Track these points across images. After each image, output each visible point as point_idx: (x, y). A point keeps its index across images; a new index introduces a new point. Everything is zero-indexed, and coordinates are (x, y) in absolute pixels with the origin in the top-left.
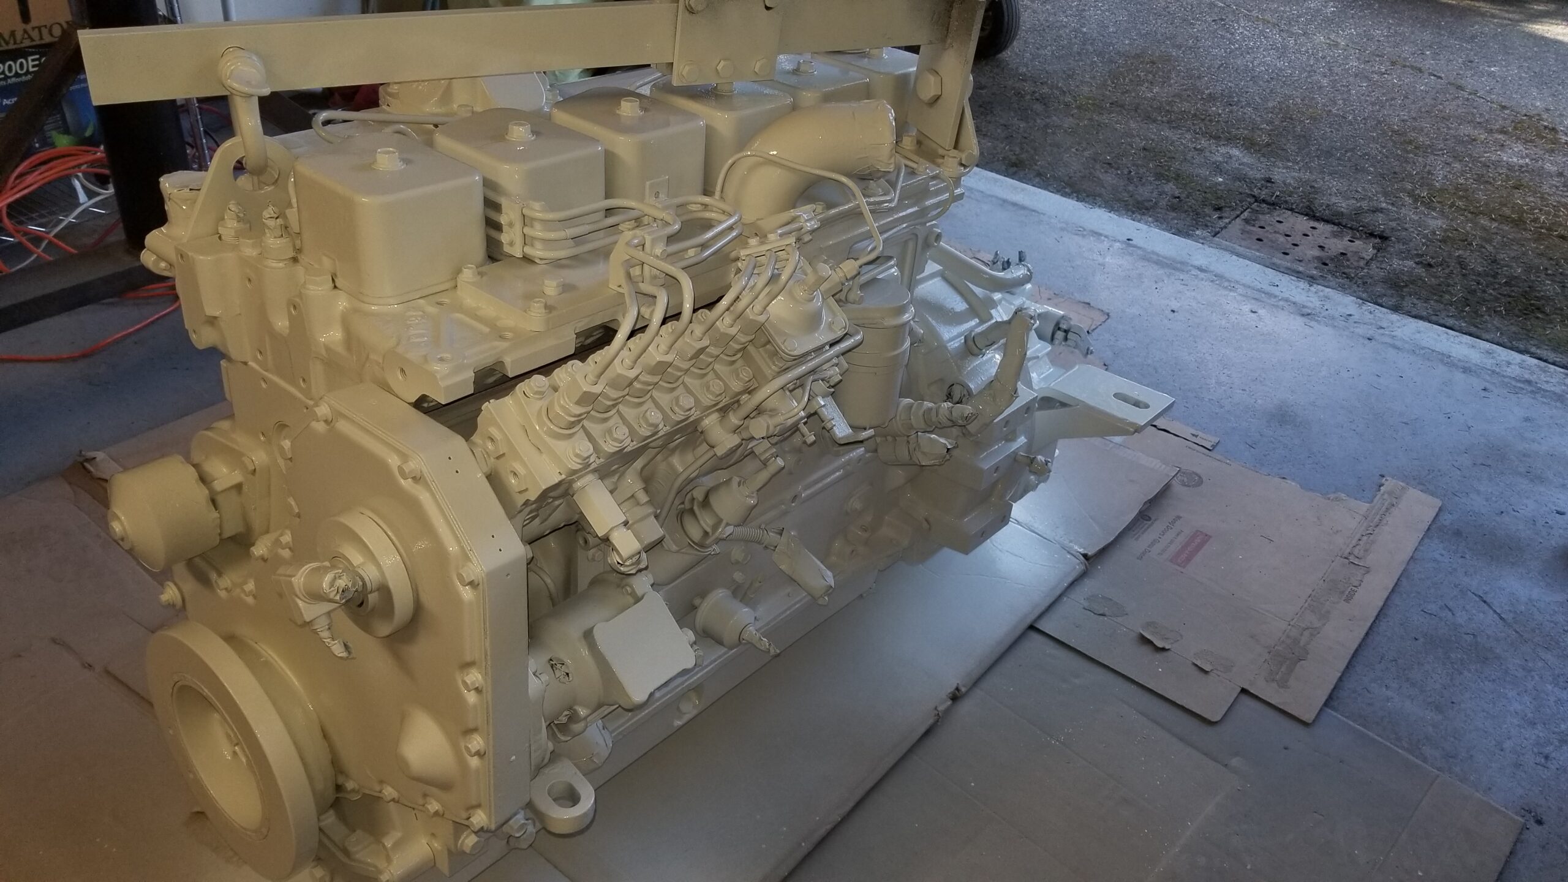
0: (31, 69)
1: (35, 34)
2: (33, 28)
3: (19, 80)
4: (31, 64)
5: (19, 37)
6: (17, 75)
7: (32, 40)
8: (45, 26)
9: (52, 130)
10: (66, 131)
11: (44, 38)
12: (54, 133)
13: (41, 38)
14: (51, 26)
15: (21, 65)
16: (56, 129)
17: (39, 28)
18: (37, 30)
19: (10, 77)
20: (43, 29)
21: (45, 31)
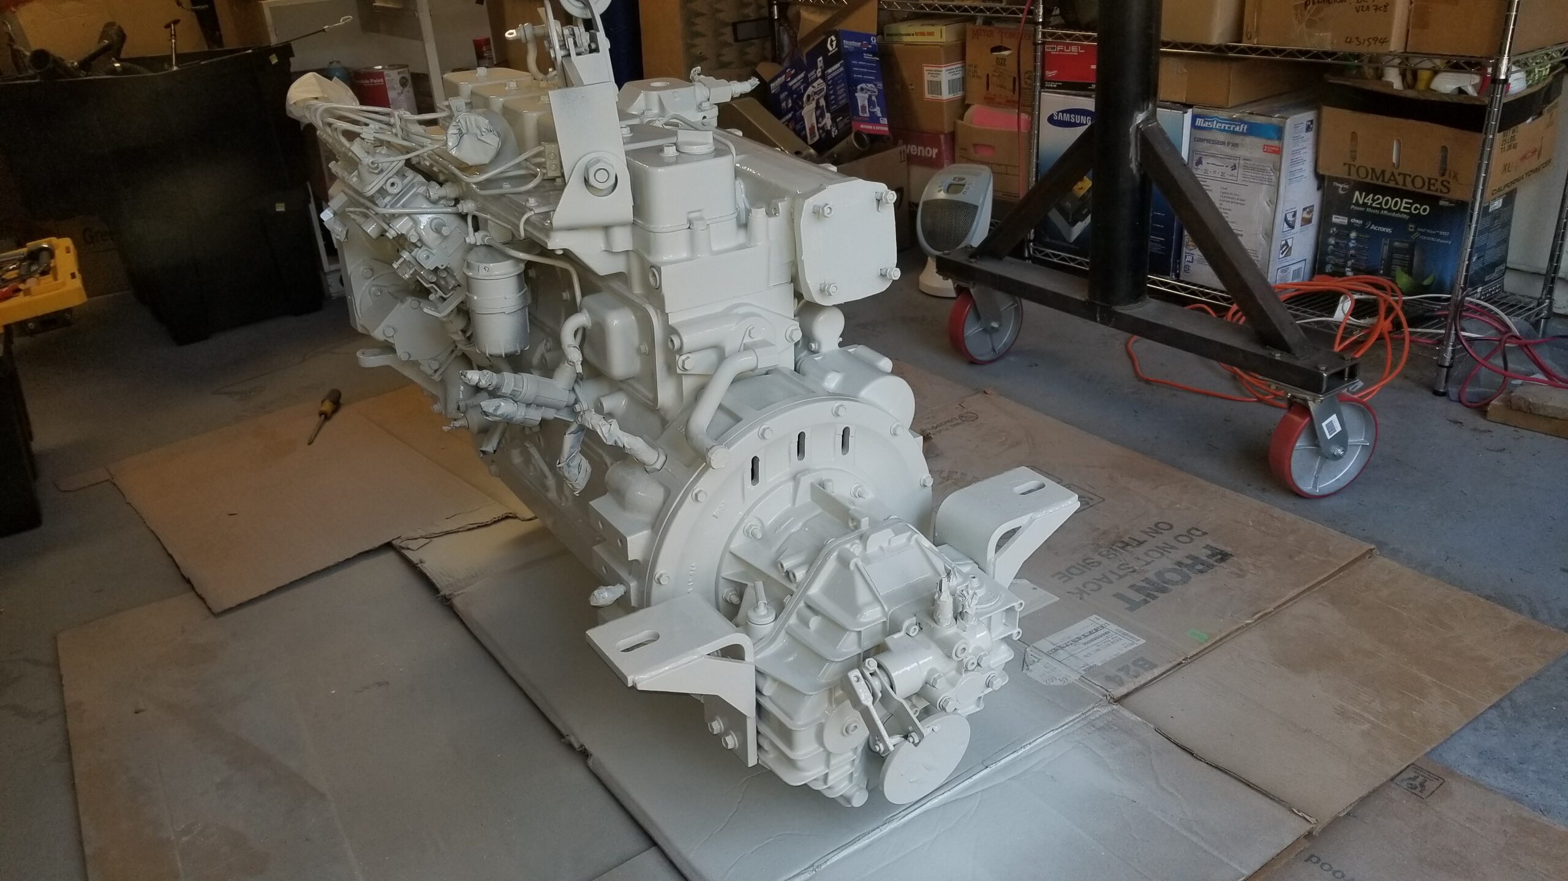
0: (1402, 210)
1: (1400, 179)
2: (1399, 174)
3: (1390, 214)
4: (1404, 205)
5: (1387, 176)
6: (1389, 210)
7: (1397, 184)
8: (1410, 176)
9: (1399, 265)
10: (1409, 272)
11: (1407, 184)
12: (1398, 269)
13: (1404, 184)
14: (1415, 177)
15: (1396, 202)
16: (1403, 266)
17: (1405, 175)
18: (1402, 176)
19: (1384, 210)
20: (1408, 177)
21: (1408, 180)
